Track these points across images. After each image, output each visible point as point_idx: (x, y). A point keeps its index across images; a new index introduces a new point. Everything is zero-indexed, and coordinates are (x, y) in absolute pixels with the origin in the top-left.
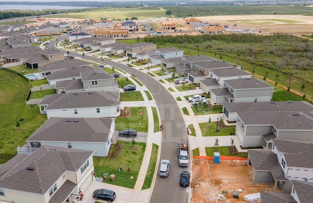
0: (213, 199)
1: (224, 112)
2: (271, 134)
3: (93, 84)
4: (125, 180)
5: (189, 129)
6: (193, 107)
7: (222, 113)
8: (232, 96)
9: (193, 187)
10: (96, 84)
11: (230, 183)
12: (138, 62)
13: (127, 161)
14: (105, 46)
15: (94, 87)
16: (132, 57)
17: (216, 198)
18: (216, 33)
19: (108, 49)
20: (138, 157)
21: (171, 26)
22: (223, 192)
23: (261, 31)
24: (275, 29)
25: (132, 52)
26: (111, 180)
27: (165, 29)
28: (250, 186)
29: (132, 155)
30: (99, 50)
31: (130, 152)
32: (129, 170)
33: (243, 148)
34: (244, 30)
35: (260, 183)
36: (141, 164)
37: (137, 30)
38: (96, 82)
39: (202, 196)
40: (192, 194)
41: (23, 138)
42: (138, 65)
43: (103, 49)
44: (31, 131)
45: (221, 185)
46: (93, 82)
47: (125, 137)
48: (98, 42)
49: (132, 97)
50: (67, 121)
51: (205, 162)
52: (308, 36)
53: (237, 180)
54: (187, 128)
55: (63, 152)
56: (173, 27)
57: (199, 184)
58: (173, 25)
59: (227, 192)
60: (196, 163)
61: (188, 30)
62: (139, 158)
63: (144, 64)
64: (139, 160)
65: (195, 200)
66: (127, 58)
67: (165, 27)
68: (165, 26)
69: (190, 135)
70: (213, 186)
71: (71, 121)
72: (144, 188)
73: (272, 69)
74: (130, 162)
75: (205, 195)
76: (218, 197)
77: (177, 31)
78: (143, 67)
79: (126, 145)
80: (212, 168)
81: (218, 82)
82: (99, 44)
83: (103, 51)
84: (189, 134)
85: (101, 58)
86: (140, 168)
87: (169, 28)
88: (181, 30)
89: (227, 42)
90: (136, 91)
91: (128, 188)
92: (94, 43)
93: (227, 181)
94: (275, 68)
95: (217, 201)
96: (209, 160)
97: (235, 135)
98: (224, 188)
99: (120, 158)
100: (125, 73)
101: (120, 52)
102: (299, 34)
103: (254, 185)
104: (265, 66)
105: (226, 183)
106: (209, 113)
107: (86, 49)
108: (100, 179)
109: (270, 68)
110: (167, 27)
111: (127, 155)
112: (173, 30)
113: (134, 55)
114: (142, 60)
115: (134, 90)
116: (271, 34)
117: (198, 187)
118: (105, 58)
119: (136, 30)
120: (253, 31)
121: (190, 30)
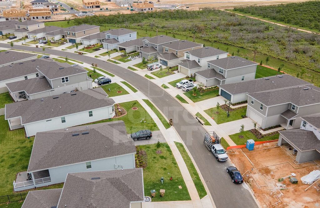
0: (275, 190)
1: (221, 95)
2: (289, 111)
3: (63, 82)
4: (175, 192)
5: (198, 118)
6: (186, 93)
7: (219, 95)
8: (223, 77)
9: (248, 182)
10: (67, 81)
11: (278, 169)
12: (87, 48)
13: (162, 169)
14: (35, 32)
15: (65, 85)
16: (75, 42)
17: (277, 188)
18: (147, 10)
19: (40, 36)
20: (169, 161)
21: (95, 4)
22: (279, 181)
23: (188, 6)
24: (198, 4)
25: (76, 37)
26: (161, 196)
27: (89, 7)
28: (298, 168)
29: (162, 160)
30: (27, 37)
31: (158, 157)
32: (171, 179)
33: (265, 130)
34: (171, 6)
35: (305, 162)
36: (179, 169)
37: (56, 10)
38: (67, 78)
39: (263, 190)
40: (252, 189)
41: (9, 168)
42: (90, 51)
43: (34, 36)
44: (13, 155)
45: (272, 173)
46: (63, 79)
47: (140, 141)
48: (22, 27)
49: (113, 91)
50: (73, 136)
51: (239, 152)
52: (230, 10)
53: (282, 164)
54: (196, 118)
55: (112, 179)
56: (97, 5)
57: (252, 177)
58: (97, 3)
59: (283, 179)
60: (232, 155)
61: (114, 8)
62: (172, 163)
63: (97, 50)
64: (173, 165)
65: (258, 196)
66: (70, 44)
67: (89, 6)
68: (89, 4)
69: (204, 125)
70: (265, 176)
71: (79, 135)
72: (201, 196)
73: (228, 44)
74: (165, 169)
75: (264, 187)
76: (278, 187)
77: (103, 10)
78: (97, 53)
79: (148, 150)
80: (250, 156)
81: (198, 63)
82: (26, 30)
83: (34, 38)
84: (202, 125)
85: (37, 47)
86: (181, 174)
87: (92, 6)
88: (107, 9)
89: (166, 20)
90: (112, 83)
91: (185, 201)
92: (17, 28)
93: (274, 168)
94: (230, 44)
95: (280, 191)
96: (242, 148)
97: (247, 117)
98: (278, 175)
99: (152, 167)
100: (82, 63)
101: (57, 37)
102: (222, 9)
103: (300, 166)
104: (219, 42)
105: (274, 169)
106: (207, 98)
107: (8, 36)
108: (148, 199)
109: (225, 43)
110: (91, 5)
111: (156, 161)
112: (98, 9)
113: (78, 40)
114: (90, 45)
115: (109, 83)
116: (200, 9)
117: (252, 181)
118: (41, 47)
119: (54, 10)
120: (180, 7)
121: (116, 8)
